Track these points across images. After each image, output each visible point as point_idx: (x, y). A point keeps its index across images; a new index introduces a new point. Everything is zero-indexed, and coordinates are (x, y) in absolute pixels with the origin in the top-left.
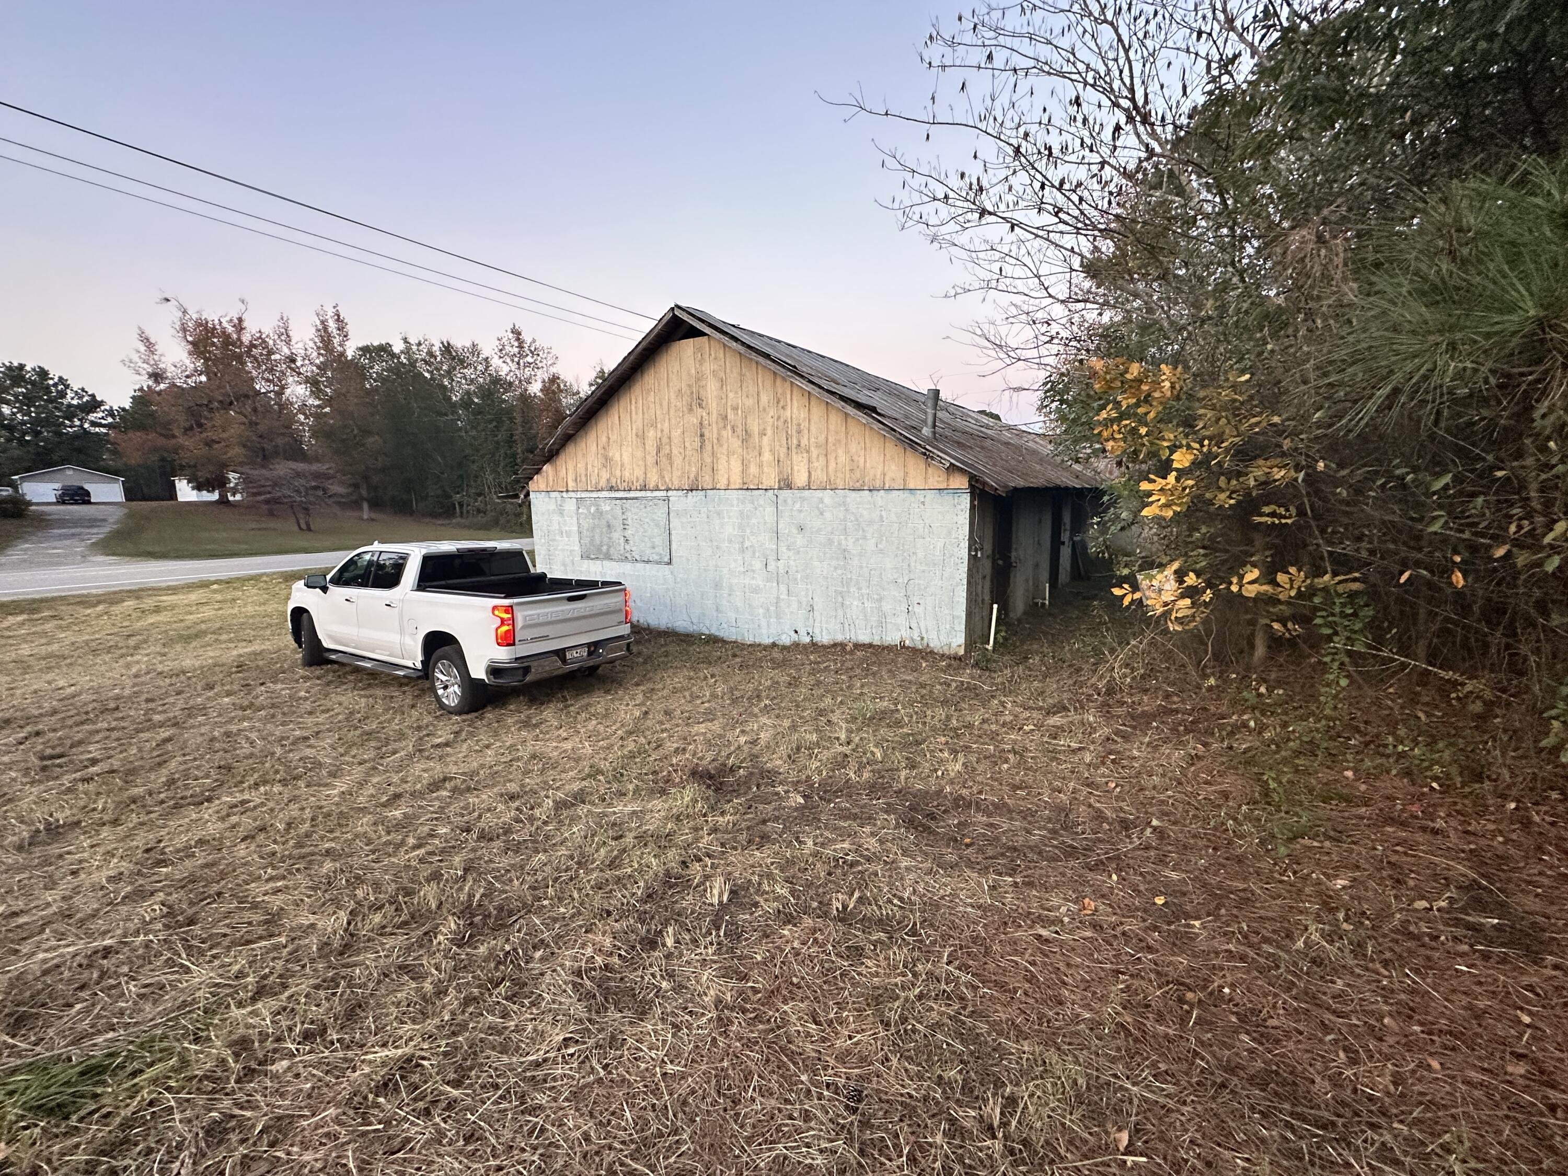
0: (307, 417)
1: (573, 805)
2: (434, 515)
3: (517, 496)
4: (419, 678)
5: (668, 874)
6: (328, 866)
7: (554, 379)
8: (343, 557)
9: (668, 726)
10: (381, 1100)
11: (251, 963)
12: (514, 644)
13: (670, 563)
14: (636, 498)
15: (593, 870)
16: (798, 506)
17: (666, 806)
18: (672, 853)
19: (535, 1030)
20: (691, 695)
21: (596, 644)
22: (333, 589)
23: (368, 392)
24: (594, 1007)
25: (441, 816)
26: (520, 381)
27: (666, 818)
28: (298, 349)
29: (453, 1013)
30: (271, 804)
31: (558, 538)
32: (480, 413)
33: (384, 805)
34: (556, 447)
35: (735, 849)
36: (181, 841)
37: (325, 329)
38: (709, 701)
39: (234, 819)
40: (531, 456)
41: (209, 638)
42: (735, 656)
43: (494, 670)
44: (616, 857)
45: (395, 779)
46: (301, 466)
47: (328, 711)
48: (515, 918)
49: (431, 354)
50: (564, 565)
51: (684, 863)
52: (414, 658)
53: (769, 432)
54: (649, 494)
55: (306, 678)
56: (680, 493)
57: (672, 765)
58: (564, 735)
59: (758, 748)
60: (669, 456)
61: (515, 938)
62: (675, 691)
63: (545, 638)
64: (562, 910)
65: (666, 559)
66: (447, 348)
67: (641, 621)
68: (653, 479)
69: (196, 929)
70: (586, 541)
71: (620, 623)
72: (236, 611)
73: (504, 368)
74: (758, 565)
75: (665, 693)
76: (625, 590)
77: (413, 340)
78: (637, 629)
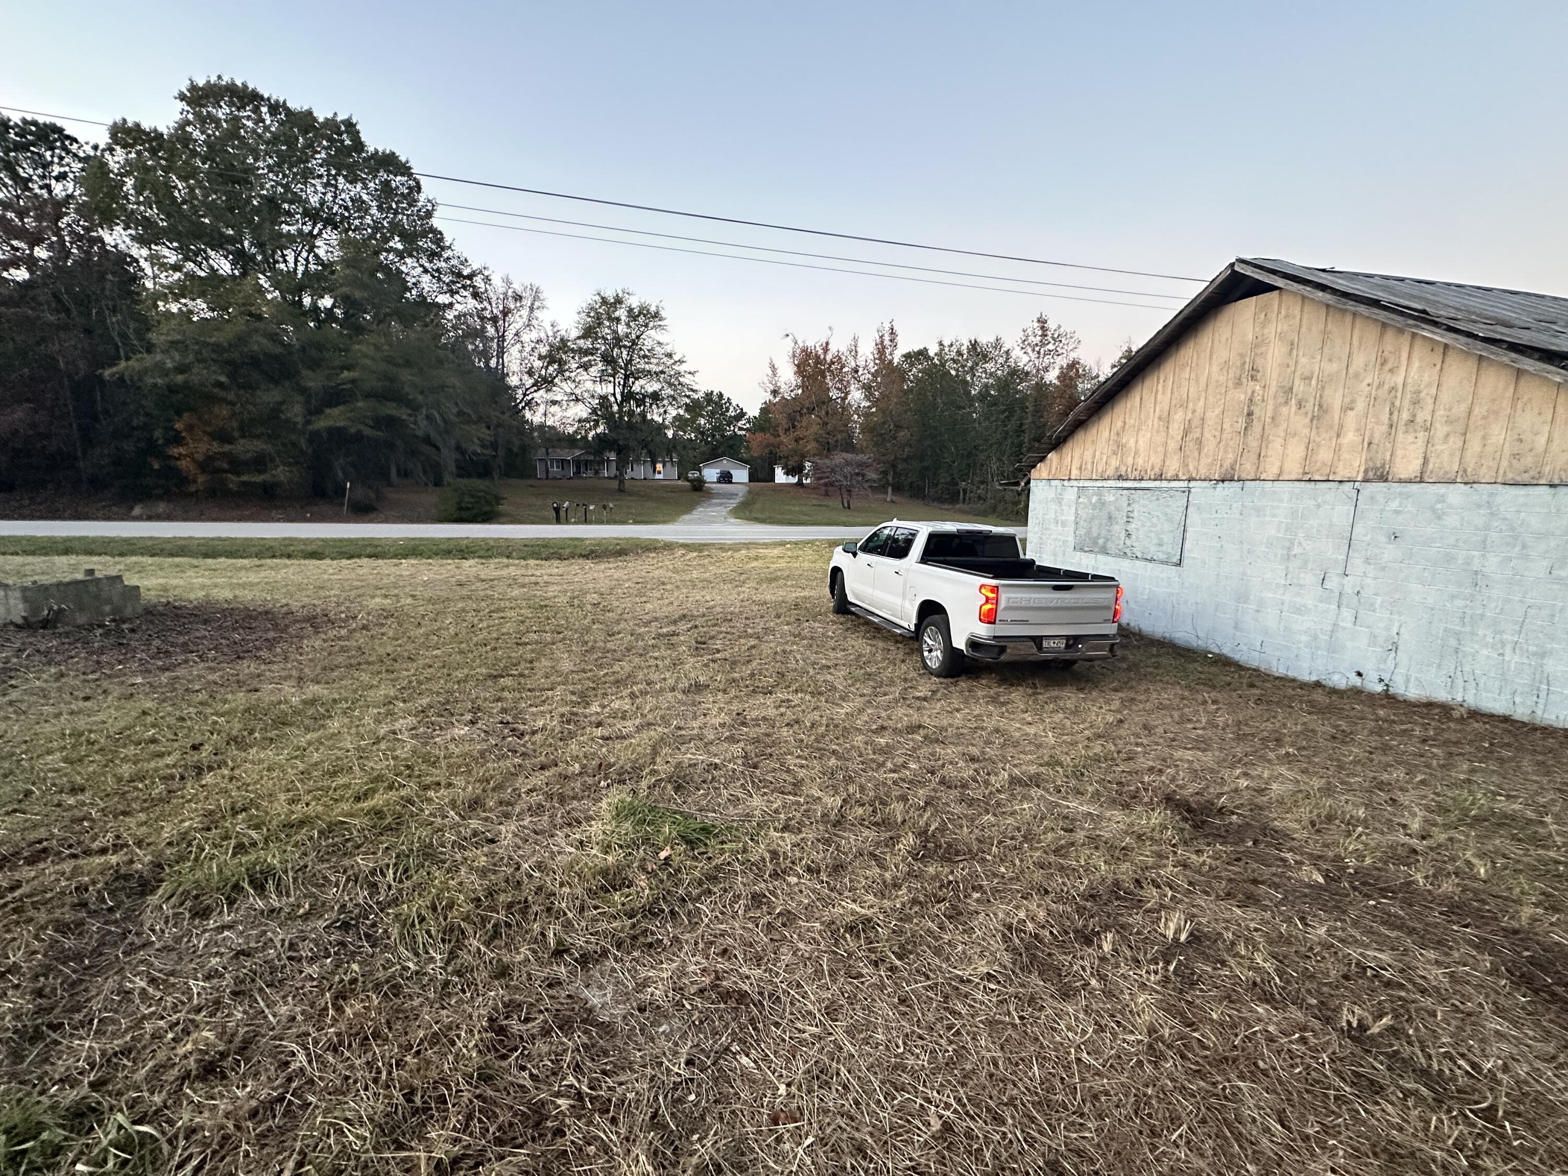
0: (859, 417)
1: (1027, 785)
2: (940, 500)
3: (1018, 484)
4: (911, 638)
5: (1117, 883)
6: (833, 761)
7: (1073, 365)
8: (869, 531)
9: (1145, 741)
10: (848, 936)
11: (784, 807)
12: (994, 623)
13: (1179, 564)
14: (1148, 489)
15: (1037, 849)
16: (1394, 505)
17: (1128, 820)
18: (1125, 866)
19: (964, 952)
20: (1181, 717)
21: (1077, 639)
22: (860, 554)
23: (906, 393)
24: (1018, 963)
25: (912, 754)
26: (1038, 370)
27: (1126, 833)
28: (861, 363)
29: (903, 904)
30: (803, 707)
31: (1052, 526)
32: (995, 404)
33: (874, 732)
34: (1065, 433)
35: (1207, 893)
36: (754, 714)
37: (882, 342)
38: (1204, 728)
39: (783, 710)
40: (1037, 445)
41: (781, 582)
42: (1252, 686)
43: (973, 644)
44: (1062, 847)
45: (883, 714)
46: (849, 456)
47: (844, 650)
48: (960, 858)
49: (959, 353)
50: (1055, 555)
51: (1138, 881)
52: (909, 621)
53: (1360, 405)
54: (1165, 484)
55: (834, 622)
56: (1206, 484)
57: (1142, 783)
58: (1030, 719)
59: (1265, 799)
60: (1199, 442)
61: (958, 873)
62: (1161, 707)
63: (1025, 622)
64: (1003, 870)
65: (1175, 559)
66: (974, 345)
67: (1132, 625)
68: (1173, 467)
69: (758, 772)
70: (1082, 532)
71: (1106, 621)
72: (798, 565)
73: (1023, 359)
74: (1310, 579)
75: (1148, 706)
76: (1117, 586)
77: (946, 343)
78: (1125, 632)
